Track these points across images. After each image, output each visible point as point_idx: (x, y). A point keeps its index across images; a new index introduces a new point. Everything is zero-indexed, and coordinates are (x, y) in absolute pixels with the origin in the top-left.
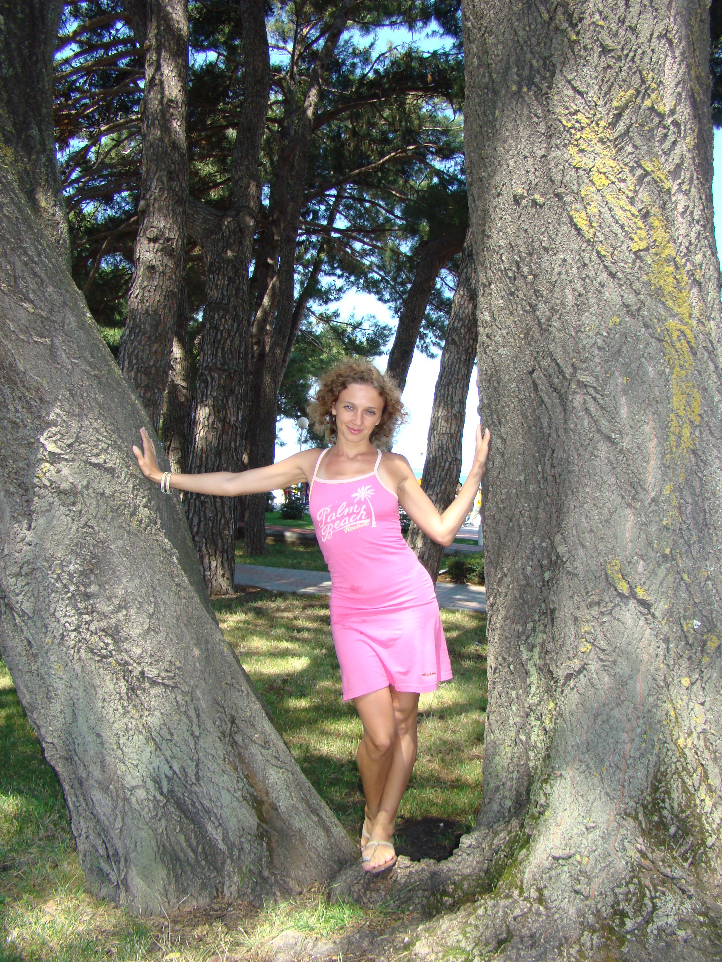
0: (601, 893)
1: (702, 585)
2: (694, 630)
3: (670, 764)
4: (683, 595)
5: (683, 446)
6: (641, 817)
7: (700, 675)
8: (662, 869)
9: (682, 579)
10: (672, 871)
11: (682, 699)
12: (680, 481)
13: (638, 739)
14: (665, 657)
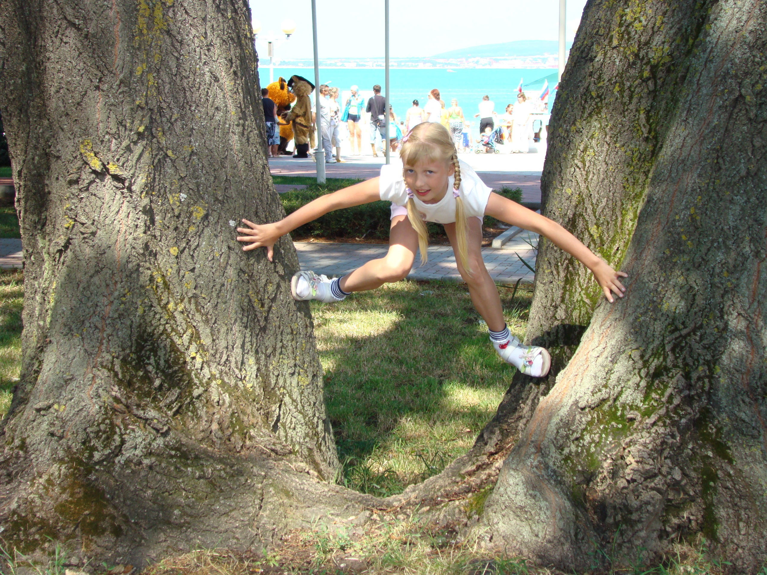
0: (73, 433)
1: (187, 160)
2: (180, 202)
3: (158, 326)
4: (169, 171)
5: (156, 27)
6: (117, 368)
7: (187, 244)
8: (135, 412)
9: (166, 156)
10: (144, 413)
11: (171, 267)
12: (156, 62)
13: (117, 301)
14: (149, 228)
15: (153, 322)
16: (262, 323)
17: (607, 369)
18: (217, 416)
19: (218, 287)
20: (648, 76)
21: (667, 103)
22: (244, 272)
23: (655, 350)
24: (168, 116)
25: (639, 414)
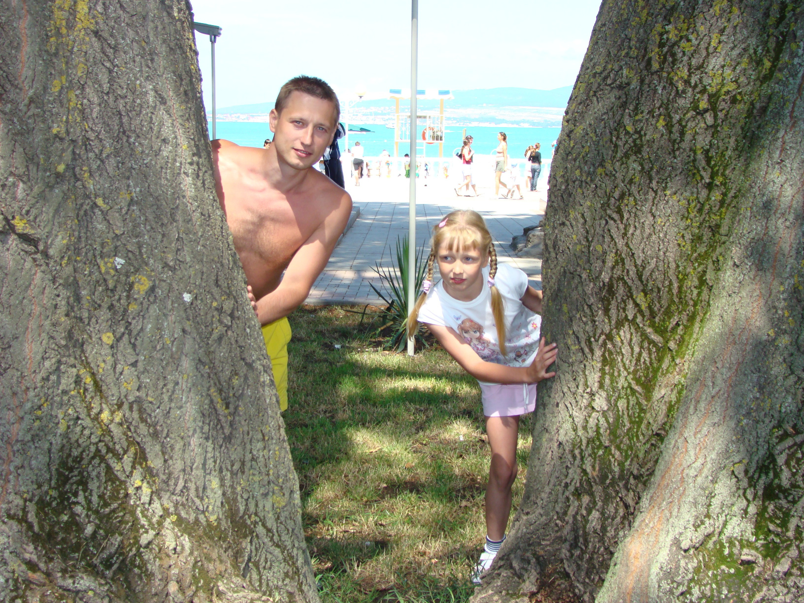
1: (124, 212)
2: (116, 270)
3: (88, 446)
4: (99, 226)
5: (79, 26)
6: (32, 517)
7: (126, 328)
8: (60, 582)
9: (95, 205)
10: (74, 583)
11: (104, 361)
12: (80, 74)
13: (29, 416)
14: (72, 308)
15: (81, 441)
16: (227, 431)
17: (707, 492)
18: (175, 571)
19: (170, 386)
20: (706, 106)
21: (736, 140)
22: (204, 364)
23: (760, 462)
24: (97, 151)
25: (760, 556)
